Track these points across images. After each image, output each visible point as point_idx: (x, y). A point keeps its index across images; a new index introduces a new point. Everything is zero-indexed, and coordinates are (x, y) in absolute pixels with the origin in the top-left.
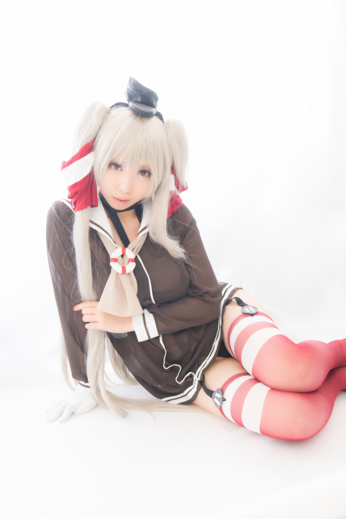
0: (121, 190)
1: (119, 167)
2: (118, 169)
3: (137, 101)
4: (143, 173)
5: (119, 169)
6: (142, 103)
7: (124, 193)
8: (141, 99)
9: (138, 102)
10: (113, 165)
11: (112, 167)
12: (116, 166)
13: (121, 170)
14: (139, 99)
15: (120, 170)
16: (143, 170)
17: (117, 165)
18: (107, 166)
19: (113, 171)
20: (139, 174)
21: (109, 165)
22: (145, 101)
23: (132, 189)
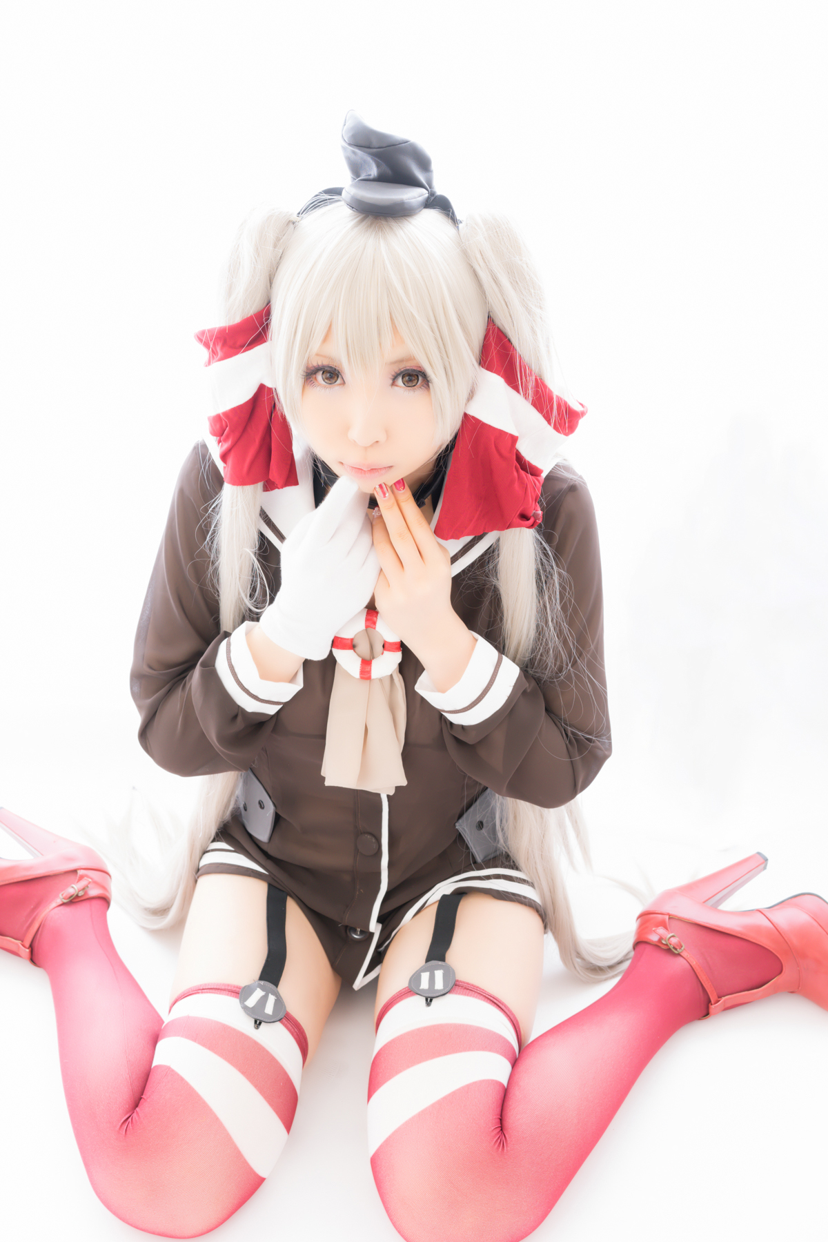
0: (355, 441)
1: (338, 377)
2: (336, 382)
3: (370, 175)
4: (408, 382)
5: (339, 381)
6: (382, 179)
7: (366, 448)
8: (378, 166)
9: (372, 177)
10: (321, 372)
11: (315, 379)
12: (328, 375)
13: (344, 383)
14: (374, 171)
15: (340, 384)
16: (406, 370)
17: (329, 372)
18: (301, 381)
19: (321, 391)
20: (397, 386)
21: (310, 374)
22: (389, 172)
23: (387, 433)
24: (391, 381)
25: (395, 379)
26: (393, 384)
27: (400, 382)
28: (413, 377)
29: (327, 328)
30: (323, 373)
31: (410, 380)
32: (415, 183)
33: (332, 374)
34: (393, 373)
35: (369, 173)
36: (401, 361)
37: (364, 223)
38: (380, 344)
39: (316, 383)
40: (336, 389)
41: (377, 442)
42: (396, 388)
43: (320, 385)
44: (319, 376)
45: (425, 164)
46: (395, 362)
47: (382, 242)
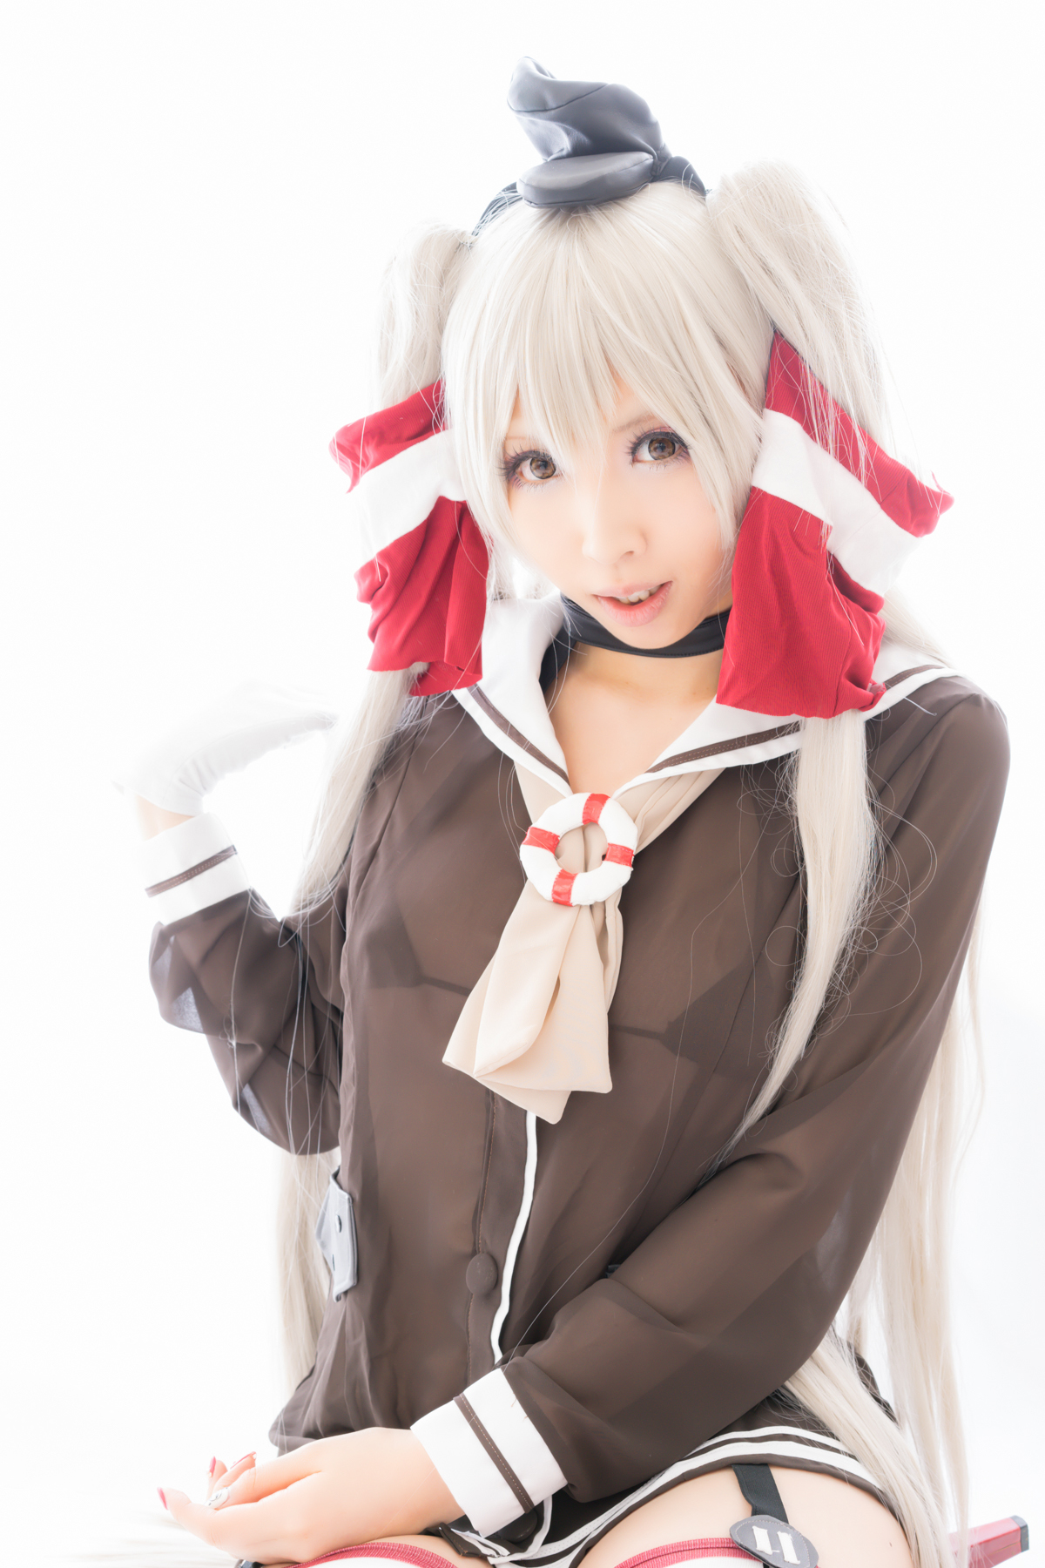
1: (552, 468)
2: (551, 475)
3: (562, 150)
5: (555, 474)
6: (578, 152)
7: (614, 566)
8: (568, 133)
9: (564, 153)
10: (528, 462)
11: (521, 474)
12: (539, 463)
14: (564, 143)
18: (499, 483)
20: (639, 461)
21: (511, 469)
22: (584, 139)
23: (645, 536)
24: (631, 457)
25: (634, 450)
26: (635, 460)
27: (645, 453)
28: (666, 444)
29: (513, 395)
30: (531, 464)
31: (663, 449)
32: (629, 147)
33: (545, 465)
34: (630, 445)
35: (561, 148)
36: (638, 421)
37: (553, 221)
38: (597, 404)
39: (522, 480)
40: (552, 481)
41: (631, 552)
42: (638, 465)
43: (528, 481)
44: (526, 469)
45: (637, 113)
46: (629, 425)
47: (576, 244)
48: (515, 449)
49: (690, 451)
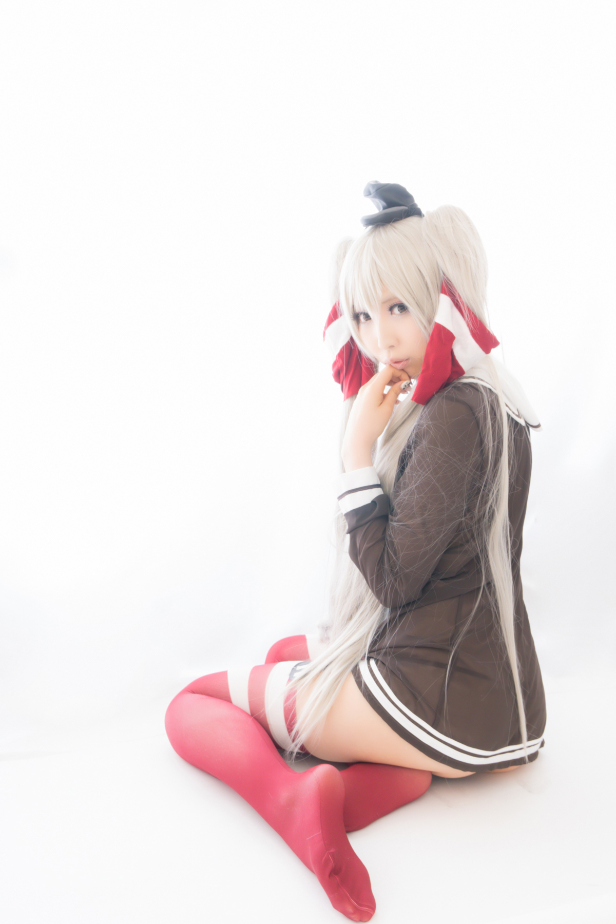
8: (380, 202)
10: (362, 316)
11: (360, 320)
12: (365, 315)
16: (395, 304)
20: (394, 314)
21: (356, 317)
23: (399, 341)
24: (390, 312)
25: (391, 309)
26: (392, 314)
27: (396, 310)
28: (403, 308)
31: (401, 309)
32: (398, 205)
33: (367, 317)
34: (389, 308)
39: (361, 322)
40: (368, 321)
41: (392, 345)
42: (393, 315)
43: (363, 322)
44: (362, 318)
45: (400, 193)
48: (357, 310)
49: (409, 309)
